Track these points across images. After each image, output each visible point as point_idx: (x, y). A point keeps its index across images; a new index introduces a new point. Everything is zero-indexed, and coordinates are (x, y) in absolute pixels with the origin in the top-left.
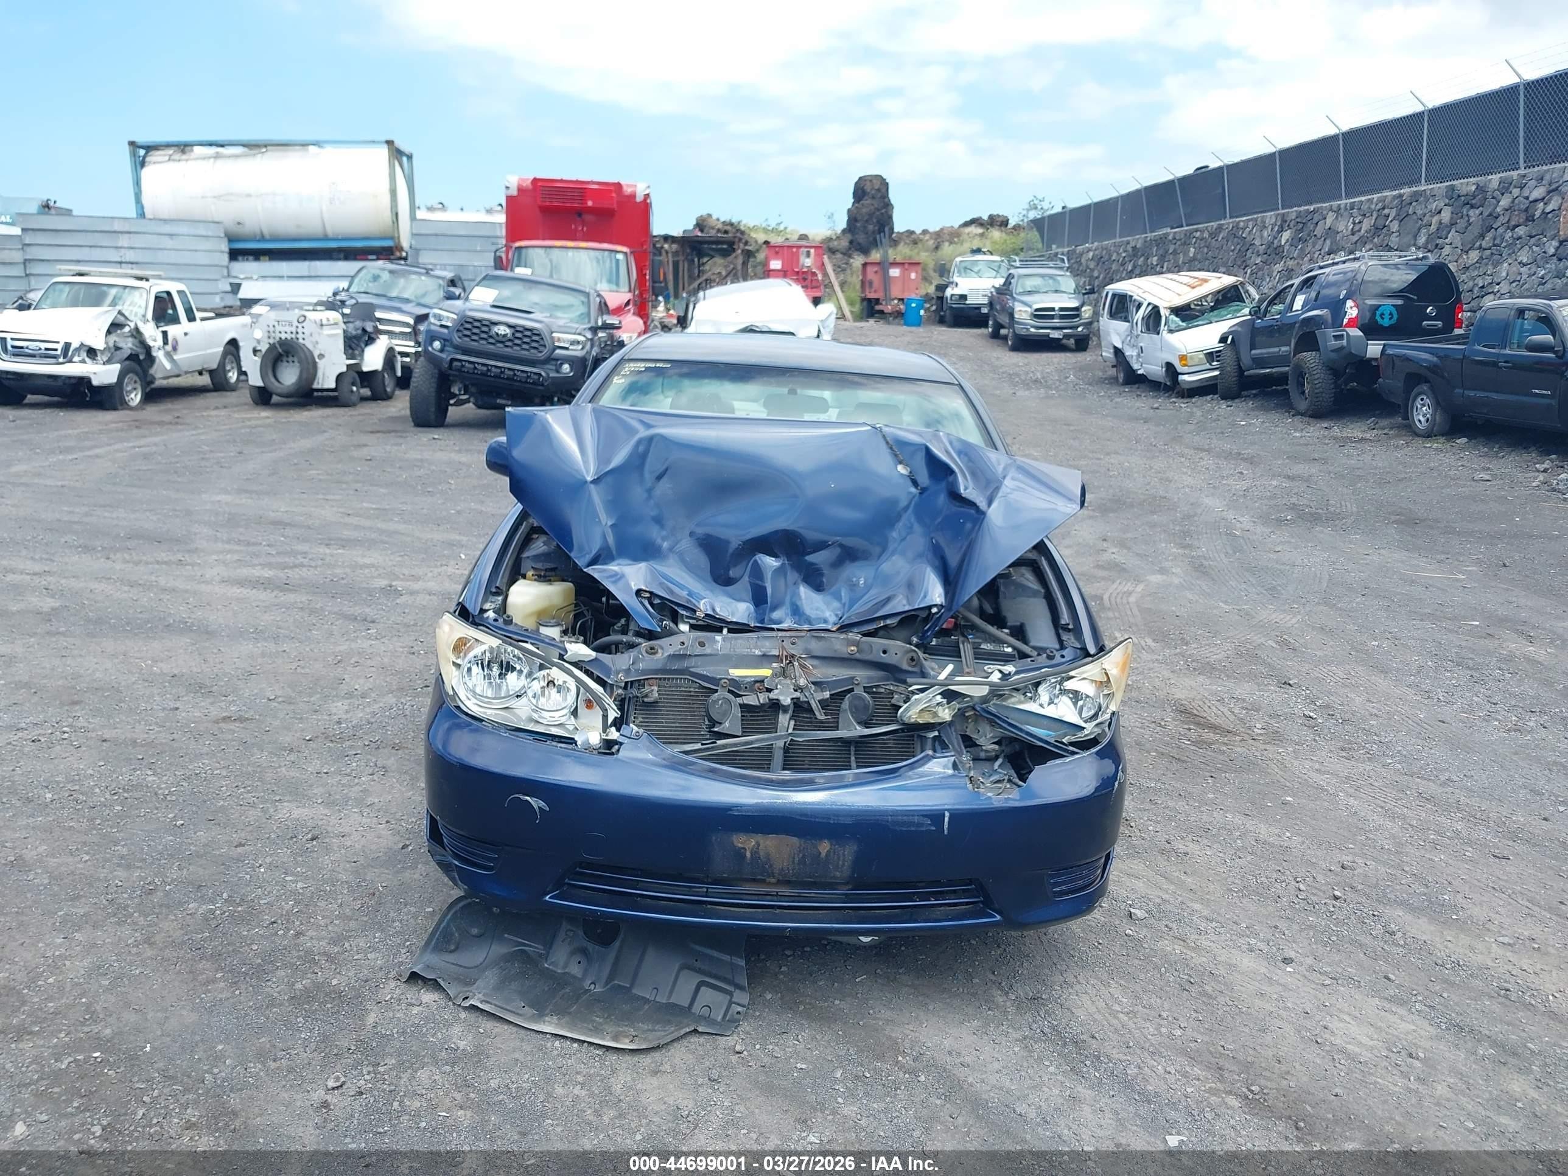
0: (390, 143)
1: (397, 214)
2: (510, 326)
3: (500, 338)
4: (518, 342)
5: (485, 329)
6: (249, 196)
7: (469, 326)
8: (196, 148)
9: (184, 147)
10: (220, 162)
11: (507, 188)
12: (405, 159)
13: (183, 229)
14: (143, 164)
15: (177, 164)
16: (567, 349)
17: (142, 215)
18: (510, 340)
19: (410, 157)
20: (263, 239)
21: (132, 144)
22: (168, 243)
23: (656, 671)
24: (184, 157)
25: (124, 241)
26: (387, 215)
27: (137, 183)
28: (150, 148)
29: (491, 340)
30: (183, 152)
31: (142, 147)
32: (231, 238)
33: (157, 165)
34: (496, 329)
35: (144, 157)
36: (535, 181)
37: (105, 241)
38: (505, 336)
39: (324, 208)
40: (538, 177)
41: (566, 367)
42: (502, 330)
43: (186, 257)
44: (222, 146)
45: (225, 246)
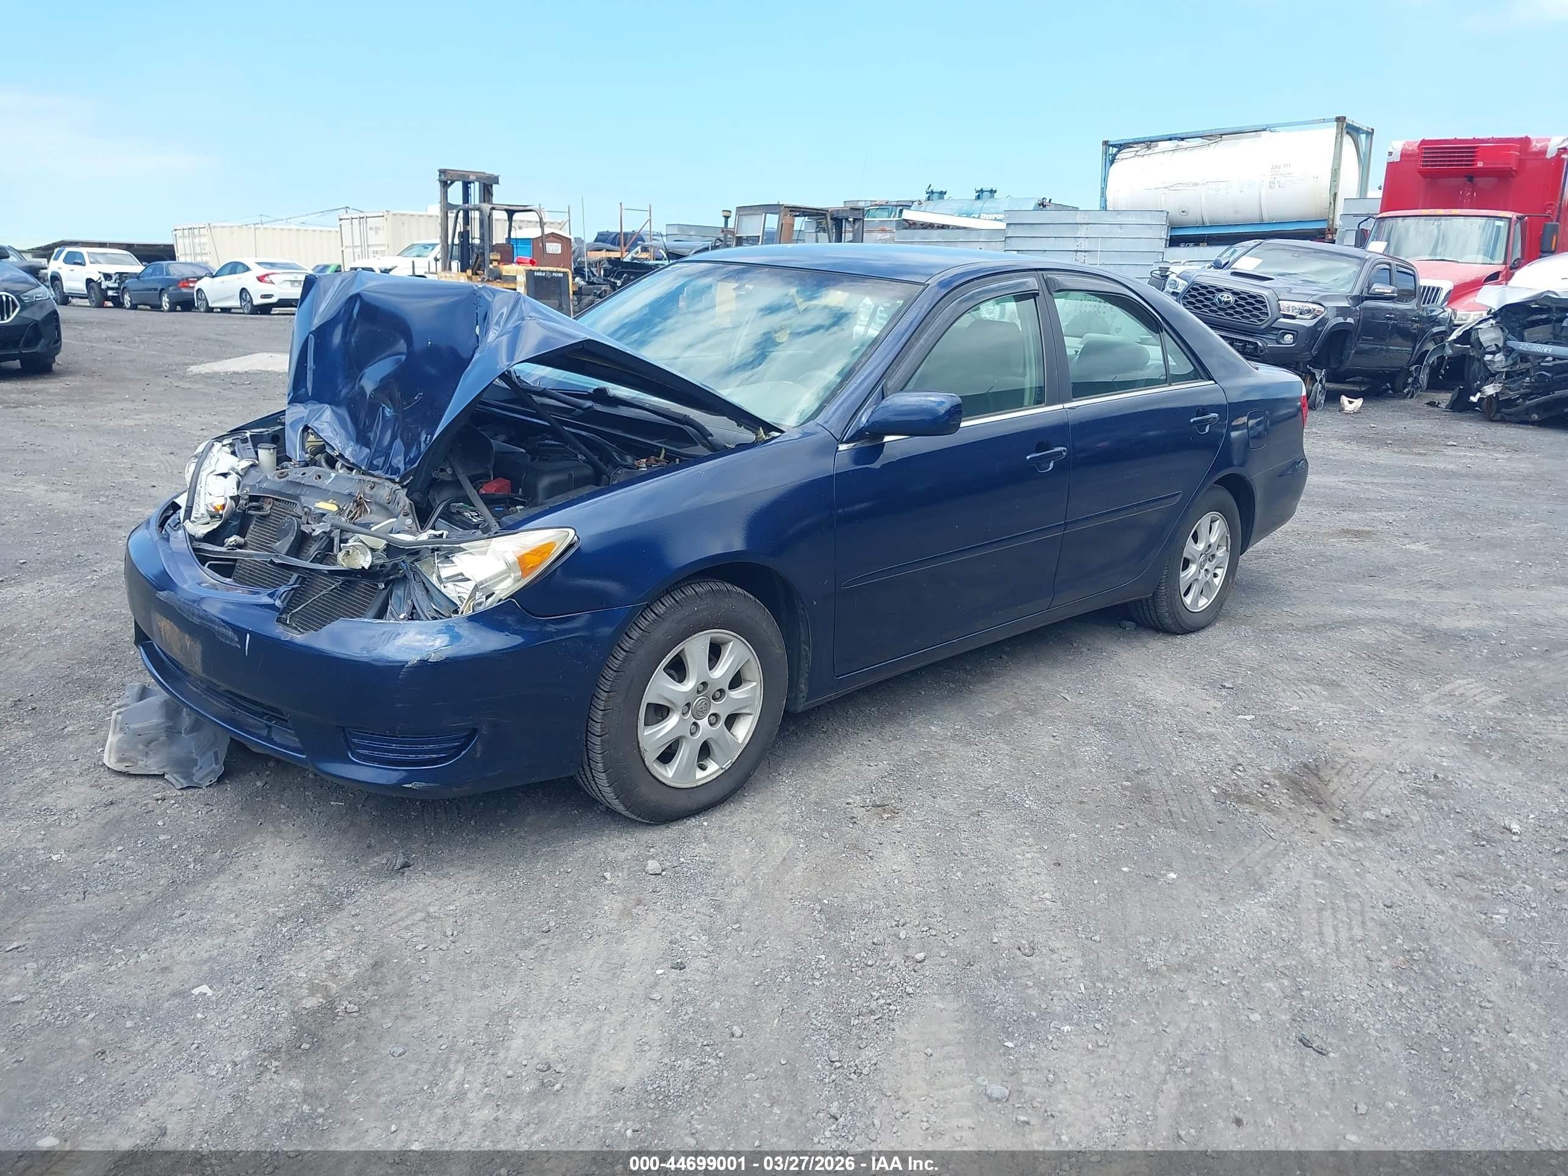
0: (1340, 120)
1: (1335, 194)
2: (1234, 293)
3: (1223, 306)
4: (1239, 309)
5: (1209, 296)
6: (1196, 184)
7: (1194, 293)
8: (1160, 143)
9: (1149, 143)
10: (1177, 154)
11: (1390, 154)
12: (1363, 137)
13: (1132, 219)
14: (1112, 162)
15: (1141, 159)
16: (1293, 317)
17: (1104, 208)
18: (1232, 308)
19: (1370, 133)
20: (1203, 226)
21: (1106, 143)
22: (1117, 232)
23: (274, 492)
24: (1149, 152)
25: (1082, 232)
26: (1326, 197)
27: (1105, 180)
28: (1121, 147)
29: (1214, 308)
30: (1149, 148)
31: (1114, 146)
32: (1173, 227)
33: (1124, 161)
34: (1219, 295)
35: (1116, 155)
36: (1424, 142)
37: (1067, 232)
38: (1227, 303)
39: (1263, 193)
40: (1427, 138)
41: (1289, 338)
42: (1227, 297)
43: (1129, 245)
44: (1182, 139)
45: (1164, 234)
